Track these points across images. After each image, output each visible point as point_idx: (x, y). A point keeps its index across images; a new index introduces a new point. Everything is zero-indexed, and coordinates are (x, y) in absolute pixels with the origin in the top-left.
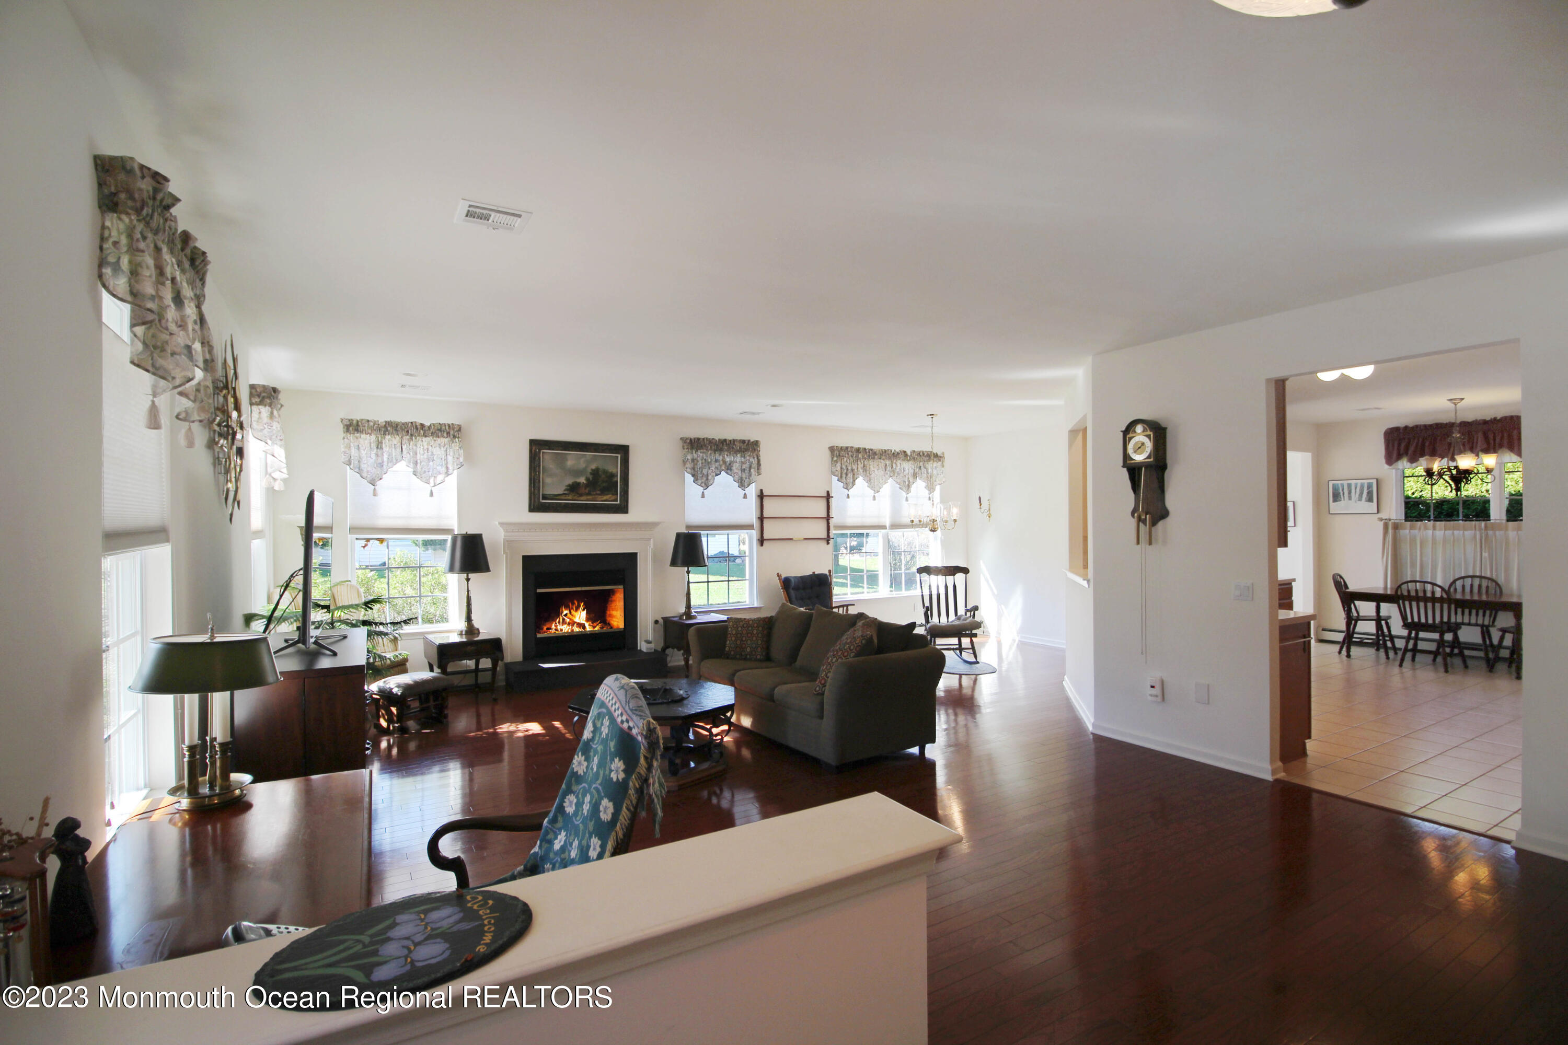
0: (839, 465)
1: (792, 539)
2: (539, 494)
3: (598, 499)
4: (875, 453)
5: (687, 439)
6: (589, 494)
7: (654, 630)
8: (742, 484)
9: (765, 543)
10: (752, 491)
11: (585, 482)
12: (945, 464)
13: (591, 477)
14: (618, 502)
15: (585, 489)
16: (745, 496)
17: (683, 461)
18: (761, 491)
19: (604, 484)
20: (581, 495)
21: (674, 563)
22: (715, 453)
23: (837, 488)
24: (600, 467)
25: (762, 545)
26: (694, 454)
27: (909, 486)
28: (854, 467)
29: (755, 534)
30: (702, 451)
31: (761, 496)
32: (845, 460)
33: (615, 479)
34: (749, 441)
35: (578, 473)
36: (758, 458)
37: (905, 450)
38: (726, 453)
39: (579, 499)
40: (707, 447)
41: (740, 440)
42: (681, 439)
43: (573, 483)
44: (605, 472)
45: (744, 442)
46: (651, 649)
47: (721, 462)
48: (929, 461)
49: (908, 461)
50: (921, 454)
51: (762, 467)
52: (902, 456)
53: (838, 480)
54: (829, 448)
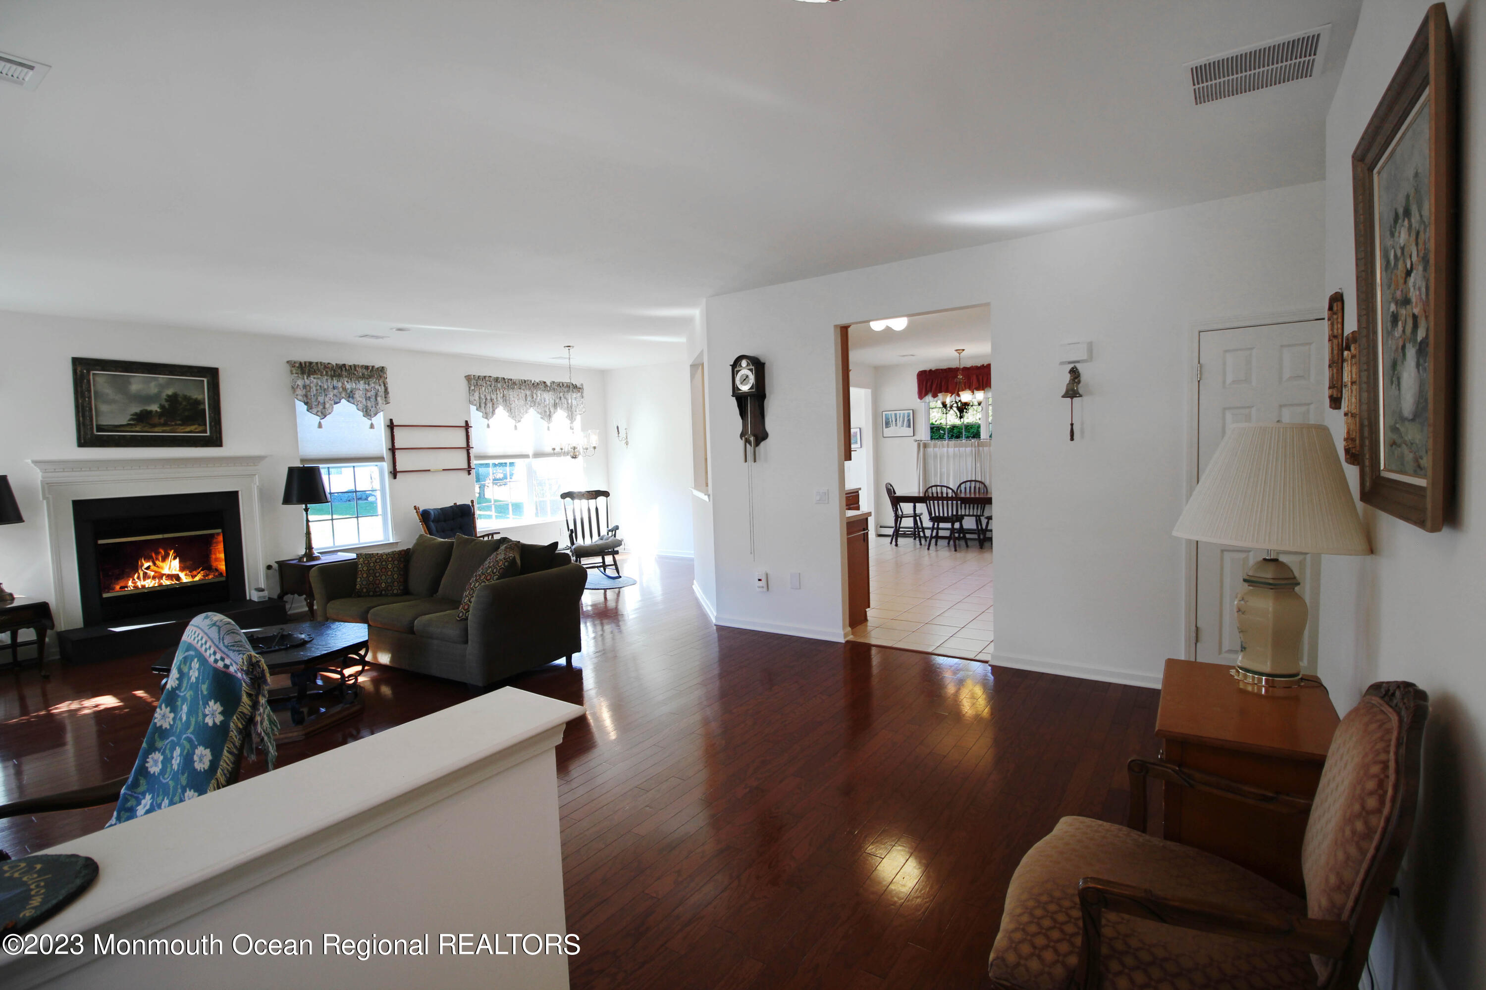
0: (477, 394)
1: (429, 470)
2: (92, 424)
3: (178, 430)
4: (514, 383)
5: (295, 363)
6: (165, 424)
7: (267, 577)
8: (368, 413)
9: (399, 475)
10: (380, 421)
11: (159, 410)
12: (584, 395)
13: (167, 405)
14: (208, 434)
15: (159, 419)
16: (372, 426)
17: (293, 388)
18: (391, 420)
19: (187, 413)
20: (154, 426)
21: (287, 500)
22: (332, 379)
23: (476, 417)
24: (180, 393)
25: (395, 477)
26: (306, 380)
27: (550, 416)
28: (494, 397)
29: (386, 466)
30: (315, 376)
31: (391, 426)
32: (483, 389)
33: (202, 407)
34: (373, 367)
35: (149, 399)
36: (385, 386)
37: (544, 381)
38: (346, 379)
39: (150, 430)
40: (322, 373)
41: (362, 366)
42: (288, 362)
43: (142, 411)
44: (186, 398)
45: (367, 367)
46: (264, 597)
47: (341, 389)
48: (568, 391)
49: (548, 391)
50: (561, 385)
51: (390, 395)
52: (542, 387)
53: (477, 409)
54: (465, 377)
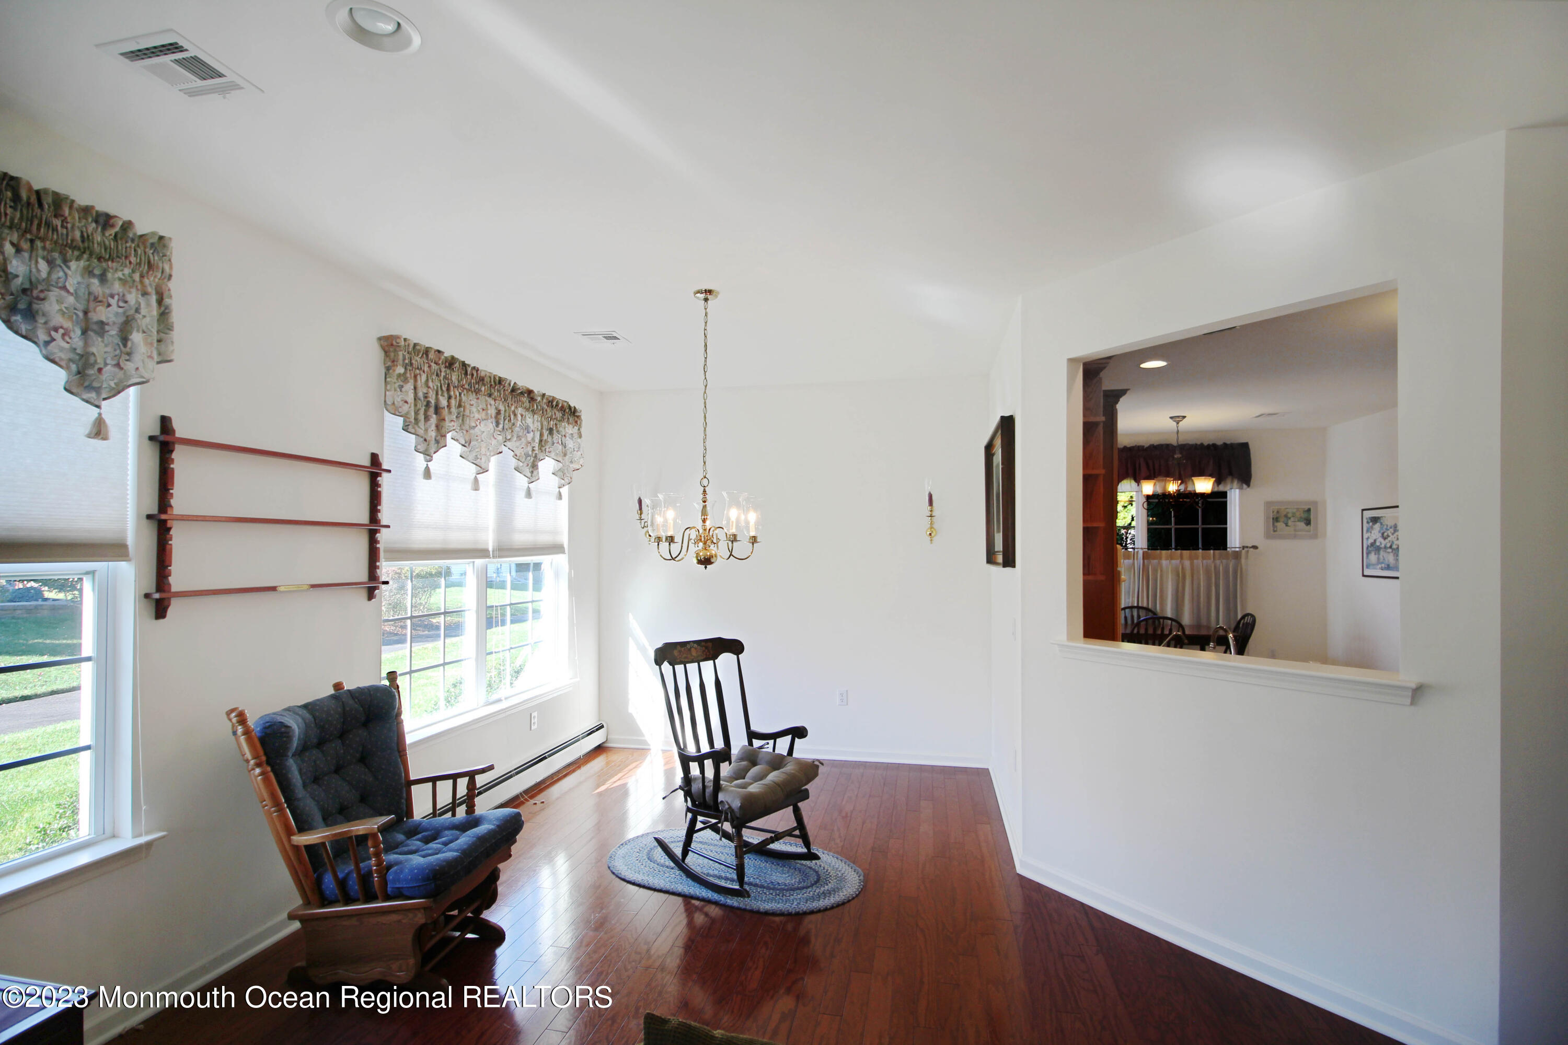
0: (409, 387)
1: (274, 589)
4: (481, 380)
8: (86, 380)
9: (175, 608)
10: (129, 415)
16: (99, 430)
18: (168, 419)
23: (399, 448)
25: (160, 610)
27: (534, 467)
28: (443, 402)
29: (133, 573)
31: (165, 440)
32: (424, 377)
34: (127, 226)
36: (160, 302)
37: (531, 388)
45: (105, 220)
48: (562, 420)
49: (534, 413)
50: (554, 403)
51: (179, 336)
52: (525, 399)
53: (405, 428)
54: (380, 339)
